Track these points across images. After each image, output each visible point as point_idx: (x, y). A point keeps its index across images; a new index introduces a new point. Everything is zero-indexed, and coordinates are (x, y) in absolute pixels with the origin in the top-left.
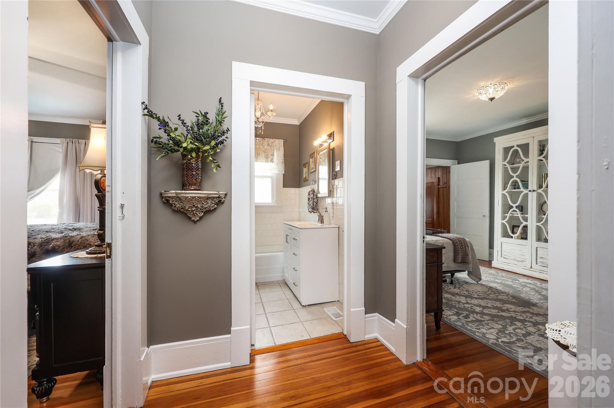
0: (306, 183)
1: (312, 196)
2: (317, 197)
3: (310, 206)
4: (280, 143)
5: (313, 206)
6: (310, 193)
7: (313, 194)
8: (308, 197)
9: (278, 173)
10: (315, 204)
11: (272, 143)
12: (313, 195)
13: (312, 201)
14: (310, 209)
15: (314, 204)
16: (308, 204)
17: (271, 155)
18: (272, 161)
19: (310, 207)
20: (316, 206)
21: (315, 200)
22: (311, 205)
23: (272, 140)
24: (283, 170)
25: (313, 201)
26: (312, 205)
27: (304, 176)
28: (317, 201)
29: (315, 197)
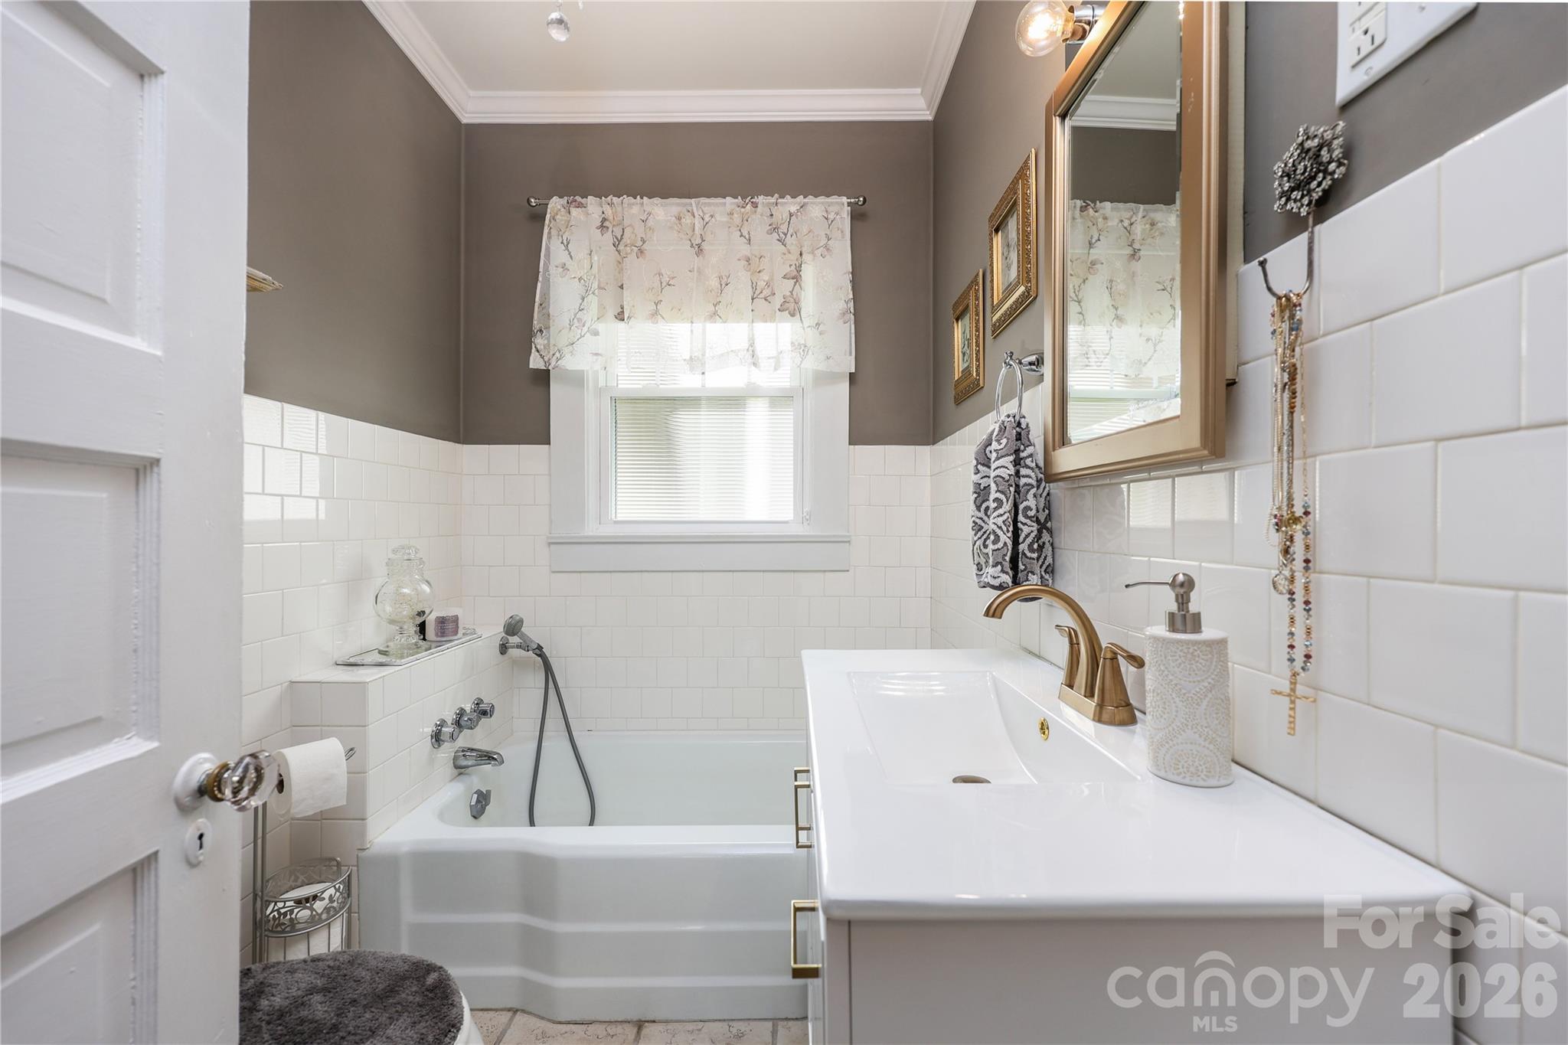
0: (970, 405)
1: (1003, 467)
2: (1048, 475)
3: (991, 547)
4: (831, 216)
5: (1016, 542)
6: (995, 445)
7: (1017, 451)
8: (976, 478)
9: (822, 367)
10: (1028, 529)
11: (791, 215)
12: (1017, 462)
13: (1007, 506)
14: (991, 570)
15: (1026, 530)
16: (978, 528)
17: (784, 277)
18: (791, 308)
19: (989, 551)
20: (1041, 547)
21: (1031, 502)
22: (997, 539)
23: (791, 204)
24: (851, 354)
25: (1016, 506)
26: (1006, 538)
27: (959, 366)
28: (1048, 506)
29: (1029, 477)
